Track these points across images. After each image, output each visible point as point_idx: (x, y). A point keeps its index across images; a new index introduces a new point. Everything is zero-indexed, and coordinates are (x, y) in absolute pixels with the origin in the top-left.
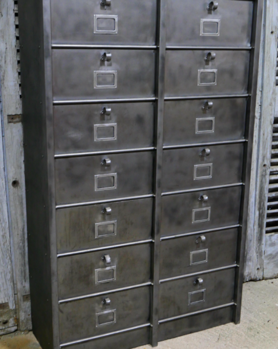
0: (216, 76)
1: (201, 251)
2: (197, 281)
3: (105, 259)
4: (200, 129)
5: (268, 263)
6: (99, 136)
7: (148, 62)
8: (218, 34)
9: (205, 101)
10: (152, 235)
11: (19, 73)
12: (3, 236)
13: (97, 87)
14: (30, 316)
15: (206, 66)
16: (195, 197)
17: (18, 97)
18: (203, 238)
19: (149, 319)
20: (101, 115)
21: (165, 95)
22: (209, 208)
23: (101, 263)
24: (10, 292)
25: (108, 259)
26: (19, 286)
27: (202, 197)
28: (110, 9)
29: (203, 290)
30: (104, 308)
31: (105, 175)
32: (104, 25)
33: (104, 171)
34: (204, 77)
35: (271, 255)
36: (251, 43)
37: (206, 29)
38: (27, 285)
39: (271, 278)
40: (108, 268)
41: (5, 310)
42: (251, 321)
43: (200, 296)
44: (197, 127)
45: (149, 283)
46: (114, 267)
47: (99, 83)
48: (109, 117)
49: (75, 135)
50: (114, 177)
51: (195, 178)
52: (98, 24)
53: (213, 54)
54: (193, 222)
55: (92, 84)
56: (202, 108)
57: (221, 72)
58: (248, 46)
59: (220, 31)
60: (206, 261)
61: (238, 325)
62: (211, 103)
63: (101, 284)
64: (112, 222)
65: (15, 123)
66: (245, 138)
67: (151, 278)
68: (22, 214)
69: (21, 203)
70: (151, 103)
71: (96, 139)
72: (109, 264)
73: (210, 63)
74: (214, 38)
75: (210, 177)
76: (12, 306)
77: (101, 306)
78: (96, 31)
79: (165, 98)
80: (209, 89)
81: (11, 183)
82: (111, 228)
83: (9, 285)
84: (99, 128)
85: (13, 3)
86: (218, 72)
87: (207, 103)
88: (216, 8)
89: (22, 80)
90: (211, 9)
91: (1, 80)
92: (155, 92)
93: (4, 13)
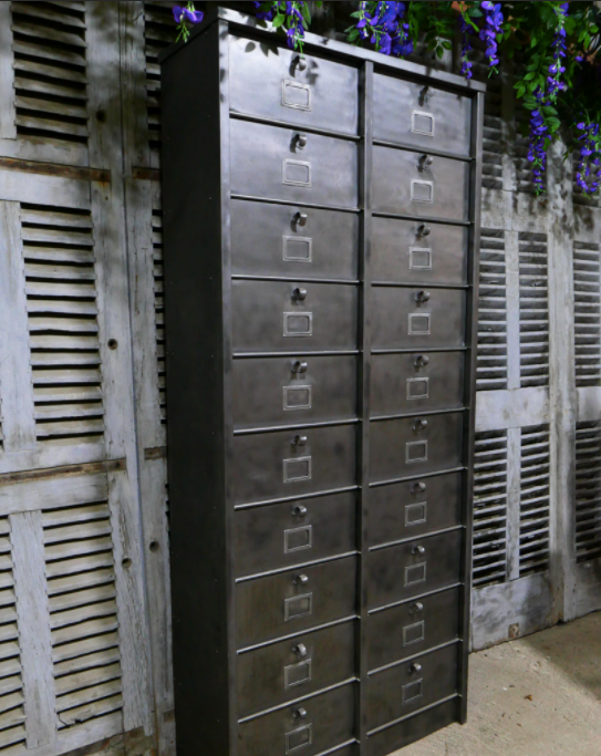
0: (428, 386)
1: (416, 624)
2: (413, 669)
3: (298, 649)
4: (411, 457)
5: (478, 629)
6: (290, 476)
7: (347, 371)
8: (429, 332)
9: (416, 419)
10: (357, 608)
11: (161, 390)
12: (137, 625)
13: (287, 407)
14: (174, 744)
15: (416, 374)
16: (408, 549)
17: (159, 423)
18: (420, 606)
19: (355, 732)
20: (293, 446)
21: (371, 413)
22: (424, 564)
23: (292, 657)
24: (146, 709)
25: (303, 649)
26: (159, 699)
27: (416, 549)
28: (303, 304)
29: (419, 680)
30: (296, 724)
31: (297, 529)
32: (295, 325)
33: (296, 524)
34: (415, 388)
35: (480, 616)
36: (465, 342)
37: (416, 326)
38: (170, 697)
39: (482, 649)
40: (301, 663)
41: (139, 739)
42: (480, 718)
43: (416, 690)
44: (407, 455)
45: (353, 679)
46: (309, 660)
47: (290, 403)
48: (303, 448)
49: (259, 476)
50: (308, 531)
51: (408, 523)
52: (288, 324)
53: (426, 357)
54: (407, 584)
55: (281, 406)
56: (413, 429)
57: (433, 380)
58: (463, 347)
59: (432, 328)
60: (422, 638)
61: (465, 726)
62: (425, 422)
63: (292, 688)
64: (307, 595)
65: (154, 459)
66: (463, 465)
67: (356, 670)
68: (164, 590)
69: (162, 575)
70: (353, 425)
71: (286, 480)
72: (303, 658)
73: (421, 370)
74: (425, 337)
75: (424, 520)
76: (148, 732)
77: (292, 721)
78: (286, 333)
79: (372, 418)
80: (420, 403)
81: (148, 546)
82: (304, 605)
83: (145, 699)
84: (289, 465)
85: (153, 296)
86: (430, 380)
87: (419, 422)
88: (426, 299)
89: (166, 399)
90: (421, 301)
91: (136, 401)
92: (358, 411)
93: (141, 308)
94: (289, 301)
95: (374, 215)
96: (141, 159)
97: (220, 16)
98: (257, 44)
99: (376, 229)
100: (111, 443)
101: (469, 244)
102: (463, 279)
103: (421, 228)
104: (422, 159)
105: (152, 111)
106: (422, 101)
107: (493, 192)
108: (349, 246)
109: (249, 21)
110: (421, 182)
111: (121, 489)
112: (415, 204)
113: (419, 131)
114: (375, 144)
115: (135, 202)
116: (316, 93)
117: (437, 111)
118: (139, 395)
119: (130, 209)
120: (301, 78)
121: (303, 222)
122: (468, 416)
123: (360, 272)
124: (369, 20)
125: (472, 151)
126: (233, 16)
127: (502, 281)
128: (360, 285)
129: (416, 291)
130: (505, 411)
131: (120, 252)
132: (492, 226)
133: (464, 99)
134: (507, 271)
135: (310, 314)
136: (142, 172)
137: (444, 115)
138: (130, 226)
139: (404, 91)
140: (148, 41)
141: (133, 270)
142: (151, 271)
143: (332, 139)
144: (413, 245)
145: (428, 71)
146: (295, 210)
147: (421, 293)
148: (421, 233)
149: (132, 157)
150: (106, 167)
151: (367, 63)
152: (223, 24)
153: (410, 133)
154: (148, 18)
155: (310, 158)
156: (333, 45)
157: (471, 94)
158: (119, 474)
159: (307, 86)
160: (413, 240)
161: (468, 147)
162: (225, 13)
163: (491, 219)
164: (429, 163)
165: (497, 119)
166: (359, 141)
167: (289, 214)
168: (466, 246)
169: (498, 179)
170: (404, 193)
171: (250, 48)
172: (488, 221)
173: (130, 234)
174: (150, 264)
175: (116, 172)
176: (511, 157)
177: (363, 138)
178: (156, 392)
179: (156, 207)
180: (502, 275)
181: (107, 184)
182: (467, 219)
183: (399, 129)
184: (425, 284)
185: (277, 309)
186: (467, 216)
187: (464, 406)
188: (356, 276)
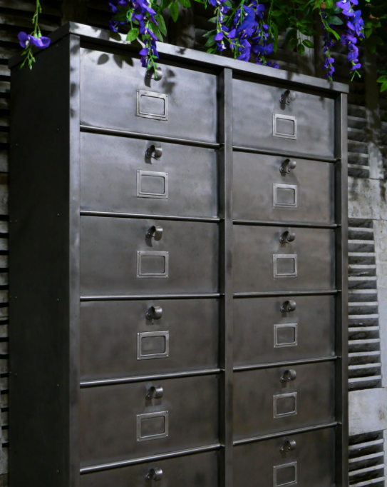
0: (296, 402)
4: (279, 481)
7: (209, 392)
8: (296, 343)
9: (284, 438)
13: (141, 438)
15: (283, 389)
20: (148, 480)
21: (234, 437)
28: (159, 323)
32: (150, 346)
34: (282, 405)
37: (281, 337)
44: (275, 479)
47: (144, 433)
48: (158, 483)
52: (143, 346)
53: (293, 372)
55: (134, 436)
56: (281, 450)
57: (302, 395)
58: (333, 356)
59: (298, 338)
62: (293, 443)
70: (214, 452)
73: (288, 385)
74: (291, 349)
78: (140, 356)
79: (235, 442)
80: (288, 421)
86: (298, 394)
87: (287, 443)
88: (293, 309)
89: (8, 421)
90: (287, 310)
92: (220, 435)
94: (144, 321)
95: (235, 223)
97: (71, 31)
98: (111, 56)
99: (237, 237)
101: (337, 247)
102: (332, 285)
103: (286, 234)
104: (286, 163)
106: (283, 105)
107: (360, 182)
108: (209, 257)
109: (101, 34)
110: (284, 186)
112: (278, 210)
113: (282, 135)
114: (235, 150)
116: (173, 102)
117: (300, 114)
120: (156, 87)
121: (159, 236)
122: (340, 429)
123: (221, 284)
124: (226, 33)
125: (337, 151)
126: (85, 30)
127: (373, 273)
128: (221, 299)
129: (282, 300)
130: (380, 411)
132: (360, 216)
133: (327, 100)
134: (377, 261)
135: (166, 333)
137: (306, 117)
139: (265, 95)
143: (190, 148)
144: (278, 253)
145: (290, 76)
146: (151, 223)
147: (287, 303)
148: (285, 239)
151: (225, 69)
152: (74, 38)
153: (272, 137)
155: (167, 168)
156: (190, 54)
157: (335, 95)
159: (163, 96)
160: (276, 246)
161: (333, 148)
162: (77, 27)
163: (358, 208)
164: (293, 167)
165: (362, 108)
166: (219, 149)
167: (144, 228)
168: (334, 249)
169: (365, 167)
170: (267, 199)
171: (102, 60)
172: (355, 211)
176: (377, 145)
177: (222, 146)
180: (372, 267)
182: (333, 221)
183: (260, 134)
184: (291, 292)
185: (131, 330)
186: (334, 218)
187: (336, 420)
188: (216, 289)
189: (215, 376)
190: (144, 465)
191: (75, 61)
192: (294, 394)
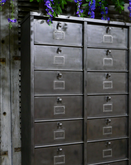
0: (112, 130)
4: (105, 155)
7: (79, 126)
8: (112, 111)
9: (107, 141)
11: (21, 128)
13: (55, 139)
15: (107, 125)
17: (20, 139)
20: (58, 151)
21: (88, 140)
28: (61, 103)
32: (58, 110)
34: (106, 131)
36: (127, 113)
37: (106, 109)
44: (103, 154)
47: (56, 137)
48: (61, 152)
49: (45, 162)
52: (56, 110)
53: (110, 120)
55: (53, 138)
56: (106, 145)
57: (114, 128)
58: (126, 115)
59: (113, 109)
62: (110, 143)
66: (127, 158)
70: (81, 144)
71: (55, 163)
73: (109, 124)
74: (110, 112)
78: (55, 113)
79: (88, 142)
80: (108, 136)
84: (56, 158)
85: (19, 97)
86: (112, 127)
87: (108, 143)
88: (110, 99)
90: (108, 100)
91: (12, 132)
92: (83, 139)
93: (15, 102)
94: (56, 103)
95: (88, 72)
96: (16, 54)
97: (31, 14)
98: (45, 21)
100: (3, 146)
102: (126, 91)
103: (108, 75)
104: (108, 51)
105: (19, 39)
106: (107, 32)
108: (79, 83)
109: (41, 15)
110: (108, 59)
111: (6, 162)
112: (105, 67)
113: (107, 42)
114: (88, 48)
115: (14, 68)
116: (66, 33)
117: (114, 35)
118: (13, 130)
119: (12, 70)
120: (60, 30)
121: (61, 76)
126: (36, 14)
128: (83, 96)
129: (107, 96)
131: (8, 84)
133: (125, 29)
135: (64, 107)
136: (16, 58)
137: (116, 35)
138: (12, 76)
139: (102, 29)
140: (19, 17)
141: (12, 89)
142: (18, 89)
143: (73, 48)
144: (105, 81)
145: (109, 22)
146: (58, 72)
148: (108, 76)
149: (13, 53)
150: (4, 57)
151: (85, 22)
152: (32, 17)
153: (103, 43)
154: (19, 10)
155: (64, 55)
156: (72, 18)
157: (127, 27)
158: (5, 157)
159: (63, 32)
160: (104, 79)
161: (127, 45)
162: (33, 13)
164: (110, 53)
166: (83, 48)
167: (56, 74)
168: (127, 79)
170: (101, 63)
171: (42, 22)
173: (12, 78)
174: (18, 87)
175: (7, 58)
178: (19, 129)
179: (20, 69)
181: (4, 63)
182: (127, 70)
183: (98, 42)
184: (110, 94)
185: (52, 106)
186: (127, 69)
187: (127, 136)
188: (82, 93)
189: (81, 120)
190: (56, 147)
191: (32, 24)
192: (111, 127)
